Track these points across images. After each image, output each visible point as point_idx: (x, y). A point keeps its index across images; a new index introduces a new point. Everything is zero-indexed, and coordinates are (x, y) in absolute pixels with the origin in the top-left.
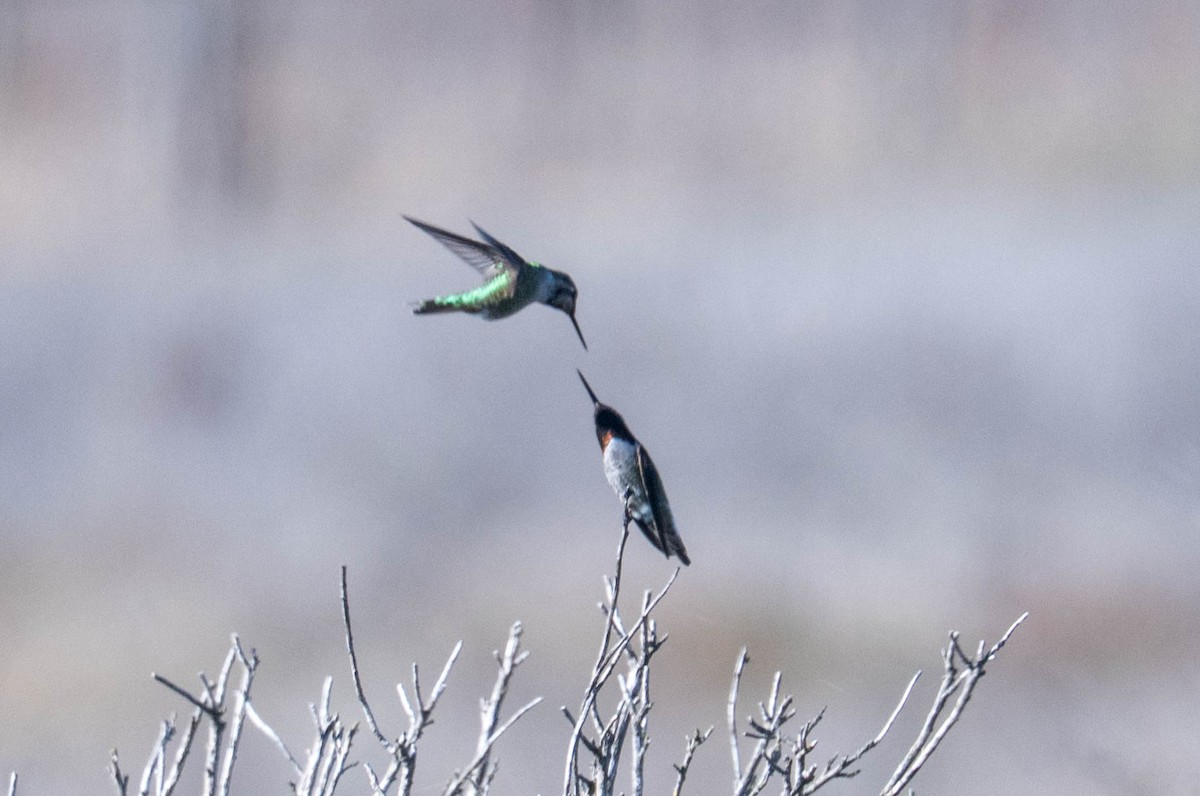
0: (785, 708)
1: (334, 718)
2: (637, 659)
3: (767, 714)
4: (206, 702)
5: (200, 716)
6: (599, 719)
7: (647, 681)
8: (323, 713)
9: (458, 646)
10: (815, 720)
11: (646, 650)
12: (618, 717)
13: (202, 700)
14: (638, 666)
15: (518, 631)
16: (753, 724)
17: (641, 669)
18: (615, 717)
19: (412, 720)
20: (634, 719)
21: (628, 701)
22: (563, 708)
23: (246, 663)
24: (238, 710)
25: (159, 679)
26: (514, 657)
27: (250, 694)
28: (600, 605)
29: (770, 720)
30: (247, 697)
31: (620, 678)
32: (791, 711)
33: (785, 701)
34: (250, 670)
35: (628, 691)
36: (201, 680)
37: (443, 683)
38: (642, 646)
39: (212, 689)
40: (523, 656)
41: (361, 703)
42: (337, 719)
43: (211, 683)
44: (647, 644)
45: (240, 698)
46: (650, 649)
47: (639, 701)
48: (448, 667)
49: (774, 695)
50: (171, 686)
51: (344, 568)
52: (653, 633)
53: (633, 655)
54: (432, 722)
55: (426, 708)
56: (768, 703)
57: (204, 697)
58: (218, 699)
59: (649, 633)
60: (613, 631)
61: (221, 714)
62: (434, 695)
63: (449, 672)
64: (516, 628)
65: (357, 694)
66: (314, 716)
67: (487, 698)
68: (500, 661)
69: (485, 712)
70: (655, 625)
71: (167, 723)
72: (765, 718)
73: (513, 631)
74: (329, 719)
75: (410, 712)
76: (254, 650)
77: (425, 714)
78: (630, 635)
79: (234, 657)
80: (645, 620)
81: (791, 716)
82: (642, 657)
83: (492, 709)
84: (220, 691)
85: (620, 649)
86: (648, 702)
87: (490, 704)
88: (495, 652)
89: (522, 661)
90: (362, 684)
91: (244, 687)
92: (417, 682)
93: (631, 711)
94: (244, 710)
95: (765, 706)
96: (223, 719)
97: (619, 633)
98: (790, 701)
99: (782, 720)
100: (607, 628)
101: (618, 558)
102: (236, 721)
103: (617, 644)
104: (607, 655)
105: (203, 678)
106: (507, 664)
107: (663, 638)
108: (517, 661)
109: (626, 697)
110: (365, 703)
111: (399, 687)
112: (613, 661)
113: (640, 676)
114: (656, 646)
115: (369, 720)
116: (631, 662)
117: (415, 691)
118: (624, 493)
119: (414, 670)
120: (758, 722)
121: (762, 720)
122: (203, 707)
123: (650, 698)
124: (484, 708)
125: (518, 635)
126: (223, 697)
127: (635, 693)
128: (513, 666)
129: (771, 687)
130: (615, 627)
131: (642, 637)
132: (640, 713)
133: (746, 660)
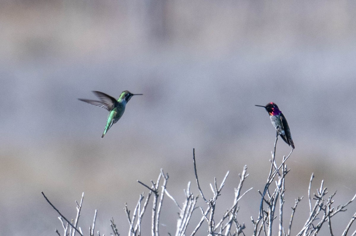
0: (325, 191)
1: (191, 194)
2: (281, 176)
3: (319, 193)
4: (153, 189)
5: (151, 193)
6: (269, 194)
7: (284, 183)
8: (188, 192)
9: (228, 173)
10: (333, 194)
11: (284, 173)
12: (275, 194)
13: (152, 188)
14: (281, 178)
15: (246, 168)
16: (315, 195)
17: (282, 179)
18: (274, 193)
19: (214, 194)
20: (280, 194)
21: (278, 189)
22: (259, 191)
23: (165, 177)
24: (163, 191)
25: (139, 182)
26: (245, 175)
27: (166, 187)
28: (270, 160)
29: (320, 194)
30: (165, 188)
31: (276, 182)
32: (327, 192)
33: (325, 189)
34: (166, 180)
35: (278, 186)
36: (151, 182)
37: (224, 183)
38: (282, 172)
39: (155, 185)
40: (247, 175)
41: (199, 190)
42: (192, 194)
43: (154, 183)
44: (284, 172)
45: (163, 188)
46: (285, 173)
47: (282, 189)
48: (225, 178)
49: (321, 187)
50: (143, 184)
51: (194, 149)
52: (286, 169)
53: (280, 175)
54: (220, 195)
55: (218, 191)
56: (320, 190)
57: (152, 187)
58: (156, 188)
59: (285, 168)
60: (274, 168)
61: (157, 192)
62: (221, 187)
63: (226, 180)
64: (245, 167)
65: (198, 186)
66: (185, 193)
67: (237, 188)
68: (241, 177)
69: (236, 192)
70: (286, 166)
71: (142, 195)
72: (319, 194)
73: (244, 168)
74: (190, 194)
75: (214, 192)
76: (167, 174)
77: (218, 192)
78: (278, 169)
79: (161, 176)
80: (283, 164)
81: (327, 193)
82: (282, 176)
83: (238, 191)
84: (157, 185)
85: (275, 173)
86: (284, 189)
87: (237, 190)
88: (239, 174)
89: (247, 177)
90: (199, 184)
91: (164, 185)
92: (216, 183)
93: (279, 192)
94: (164, 191)
95: (319, 191)
96: (158, 194)
97: (276, 169)
98: (326, 189)
99: (324, 194)
100: (272, 167)
101: (275, 146)
102: (162, 194)
103: (275, 172)
104: (272, 175)
105: (152, 182)
106: (243, 178)
107: (289, 170)
108: (245, 177)
109: (278, 187)
110: (200, 190)
111: (211, 185)
112: (273, 177)
113: (282, 181)
114: (287, 172)
115: (201, 194)
116: (279, 177)
117: (215, 186)
118: (276, 127)
119: (215, 179)
120: (316, 195)
121: (318, 194)
122: (152, 190)
123: (285, 188)
124: (236, 191)
125: (246, 169)
126: (158, 187)
127: (280, 186)
128: (244, 178)
129: (321, 185)
130: (275, 167)
131: (282, 170)
132: (282, 192)
133: (313, 177)
